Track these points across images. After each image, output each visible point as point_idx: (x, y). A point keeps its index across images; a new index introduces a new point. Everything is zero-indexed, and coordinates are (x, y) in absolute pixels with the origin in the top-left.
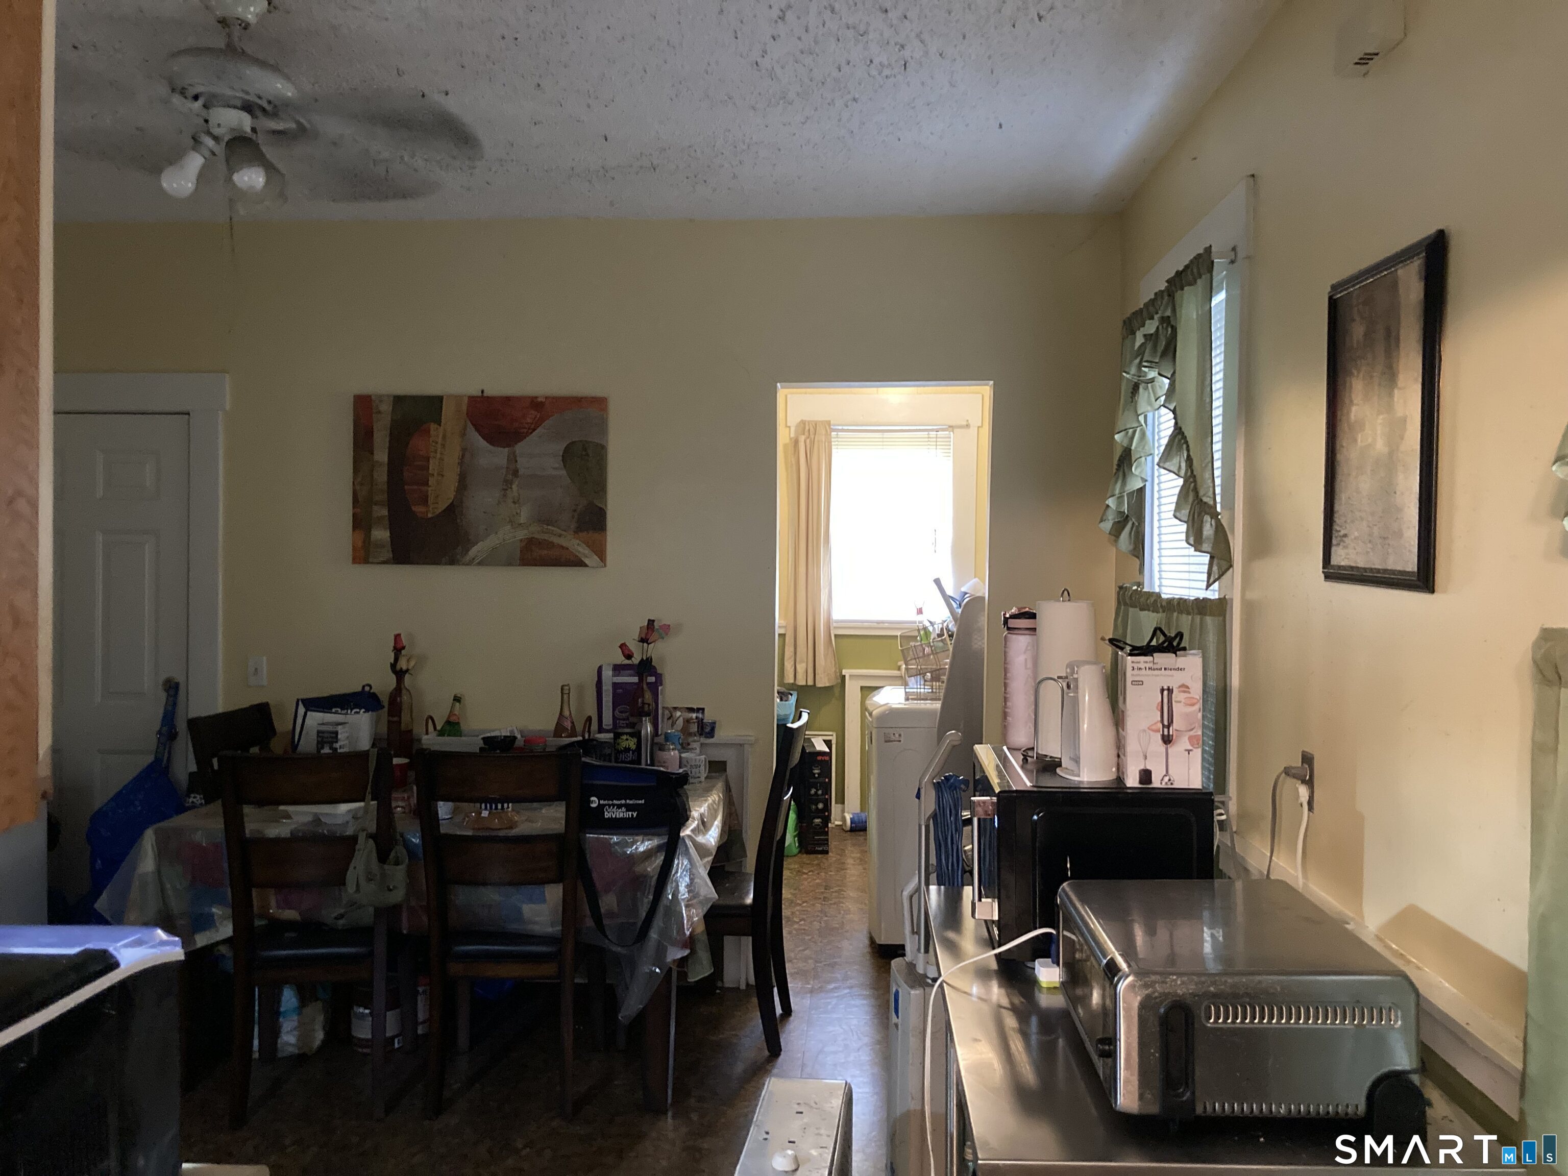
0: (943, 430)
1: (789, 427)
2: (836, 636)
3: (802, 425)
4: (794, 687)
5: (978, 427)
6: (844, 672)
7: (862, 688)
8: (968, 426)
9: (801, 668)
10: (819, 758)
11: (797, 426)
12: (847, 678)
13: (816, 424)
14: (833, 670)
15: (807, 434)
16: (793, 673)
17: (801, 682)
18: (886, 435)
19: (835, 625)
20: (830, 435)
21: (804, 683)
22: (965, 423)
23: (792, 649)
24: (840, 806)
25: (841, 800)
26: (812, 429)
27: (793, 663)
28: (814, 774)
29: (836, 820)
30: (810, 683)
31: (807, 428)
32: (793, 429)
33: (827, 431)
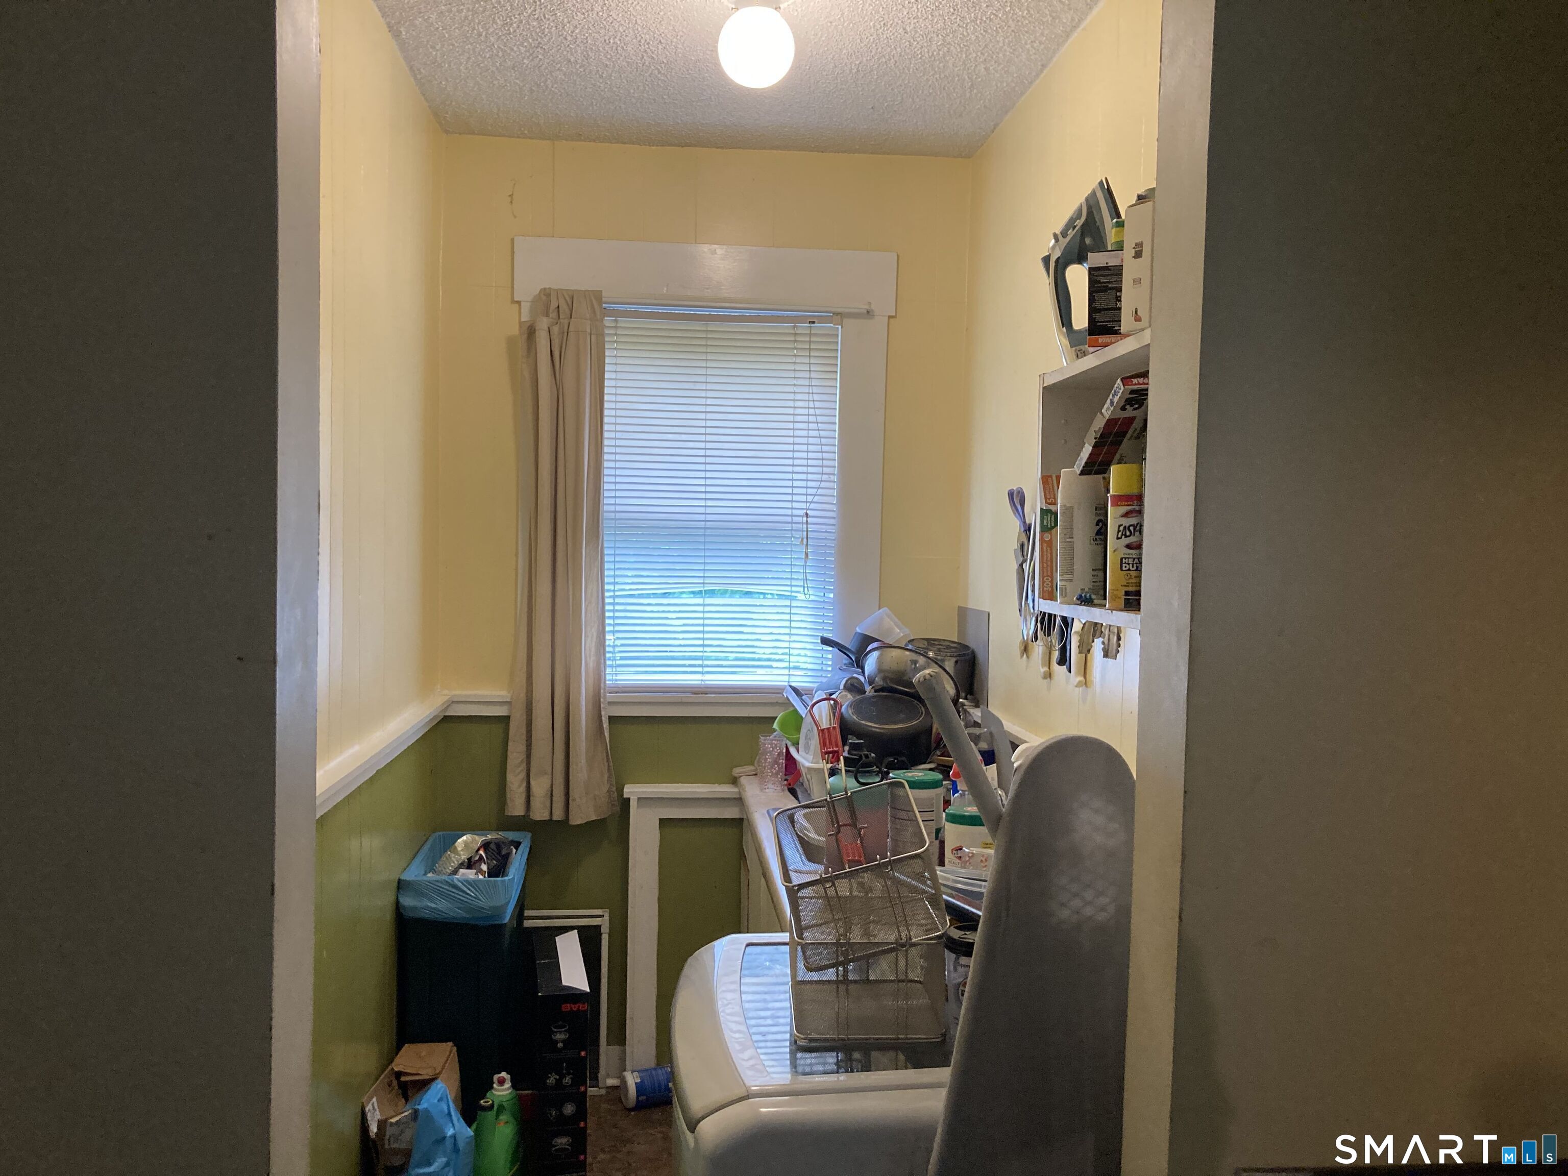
0: (822, 320)
1: (519, 303)
2: (611, 718)
3: (544, 298)
4: (523, 823)
5: (890, 317)
6: (630, 790)
7: (663, 822)
8: (869, 314)
9: (540, 787)
10: (567, 1007)
11: (535, 301)
12: (633, 804)
13: (572, 297)
14: (605, 789)
15: (553, 315)
16: (524, 796)
17: (540, 813)
18: (712, 326)
19: (610, 697)
20: (602, 320)
21: (545, 816)
22: (864, 307)
23: (523, 748)
24: (615, 1049)
25: (619, 1036)
26: (564, 307)
27: (523, 775)
28: (557, 1042)
29: (608, 1076)
30: (558, 815)
31: (554, 305)
32: (525, 307)
33: (594, 312)
